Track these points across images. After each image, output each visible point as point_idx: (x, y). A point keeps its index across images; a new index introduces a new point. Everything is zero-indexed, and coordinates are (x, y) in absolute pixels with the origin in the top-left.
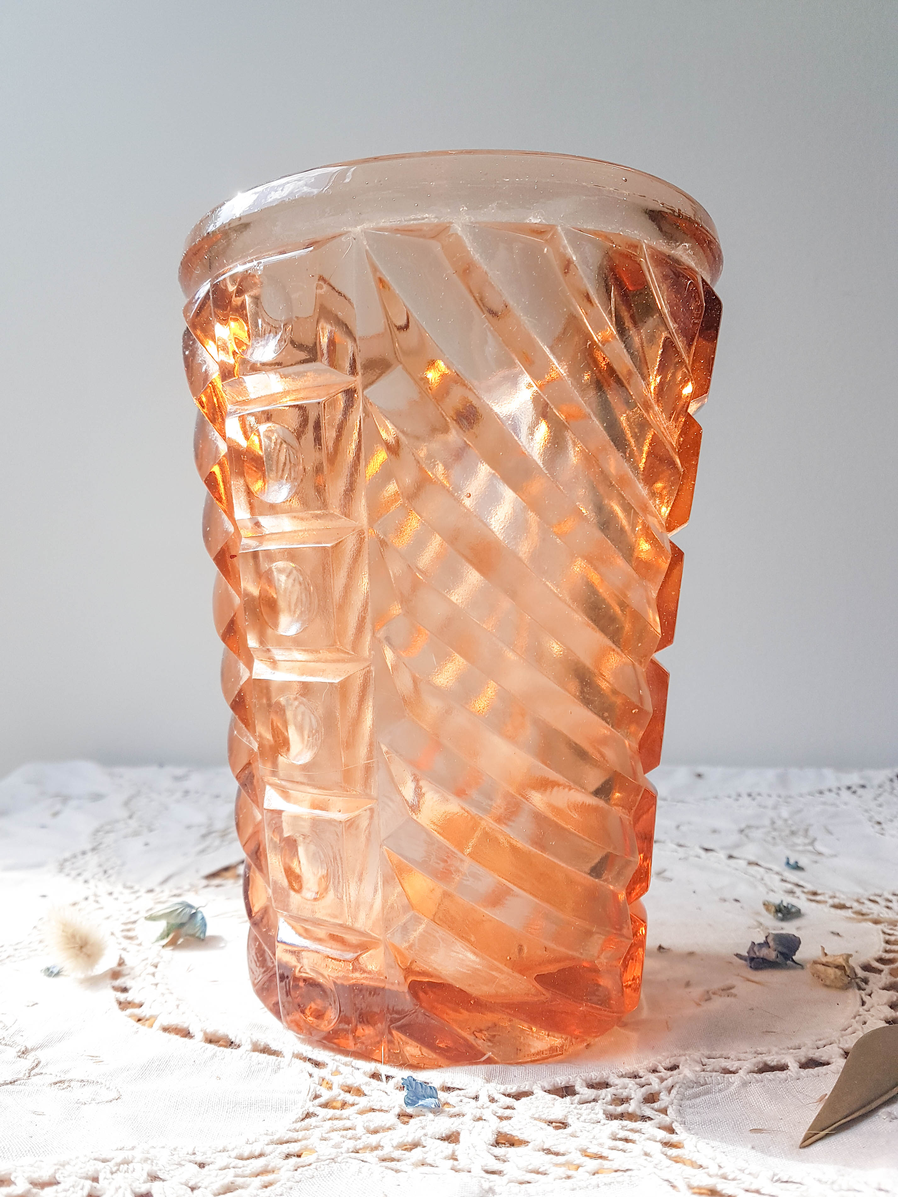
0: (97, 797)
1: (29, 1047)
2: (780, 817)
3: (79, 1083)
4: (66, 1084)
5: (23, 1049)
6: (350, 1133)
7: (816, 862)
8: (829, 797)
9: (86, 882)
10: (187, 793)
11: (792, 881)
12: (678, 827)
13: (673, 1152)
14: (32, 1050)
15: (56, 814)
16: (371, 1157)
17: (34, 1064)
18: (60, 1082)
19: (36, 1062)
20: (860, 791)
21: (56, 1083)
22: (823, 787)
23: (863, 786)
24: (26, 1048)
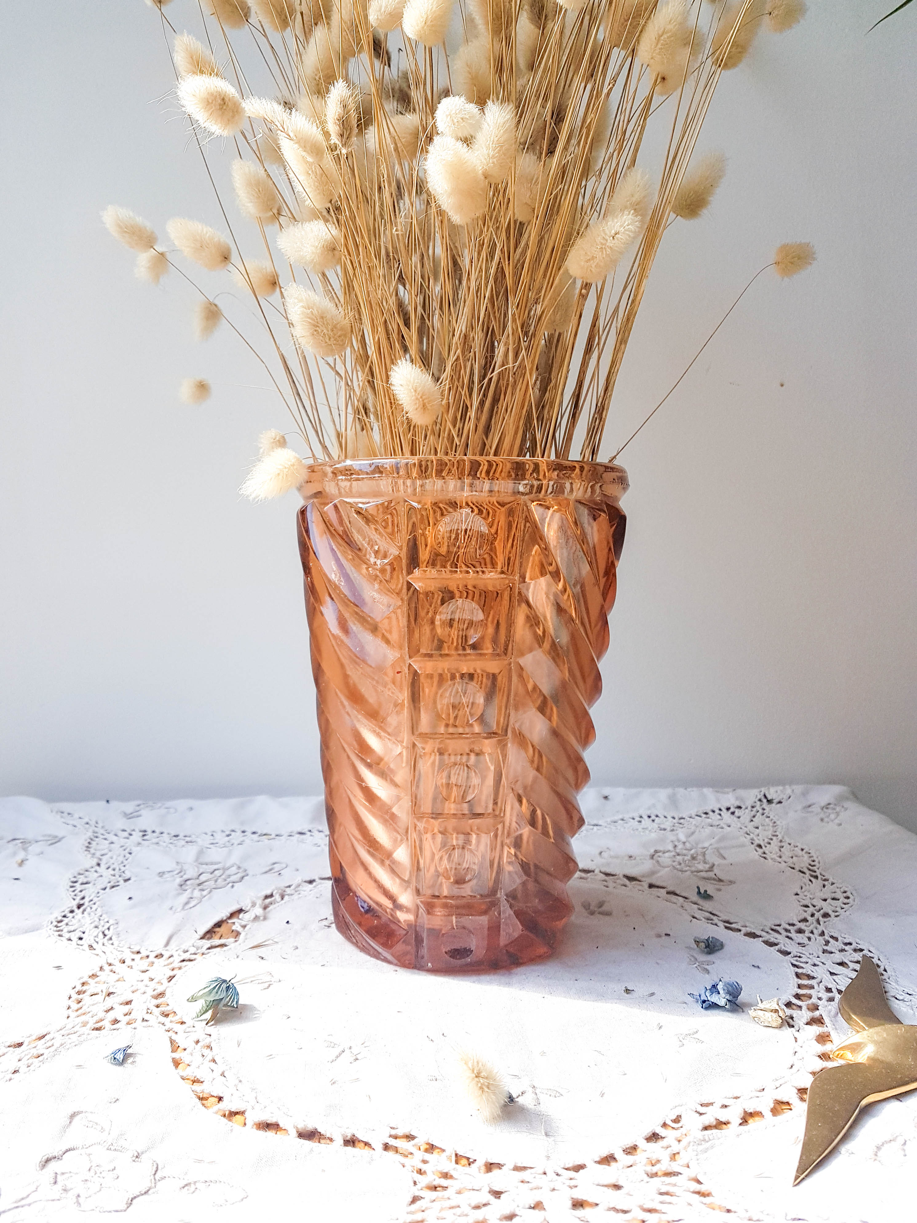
0: (55, 840)
1: (139, 1152)
2: (679, 841)
3: (205, 1184)
4: (193, 1187)
5: (136, 1154)
6: (458, 1211)
7: (720, 890)
8: (714, 817)
9: (91, 947)
10: (144, 833)
11: (707, 910)
12: (601, 853)
13: (707, 1200)
14: (142, 1153)
15: (21, 863)
17: (155, 1169)
18: (186, 1185)
19: (155, 1166)
20: (738, 812)
21: (184, 1187)
22: (708, 809)
23: (740, 807)
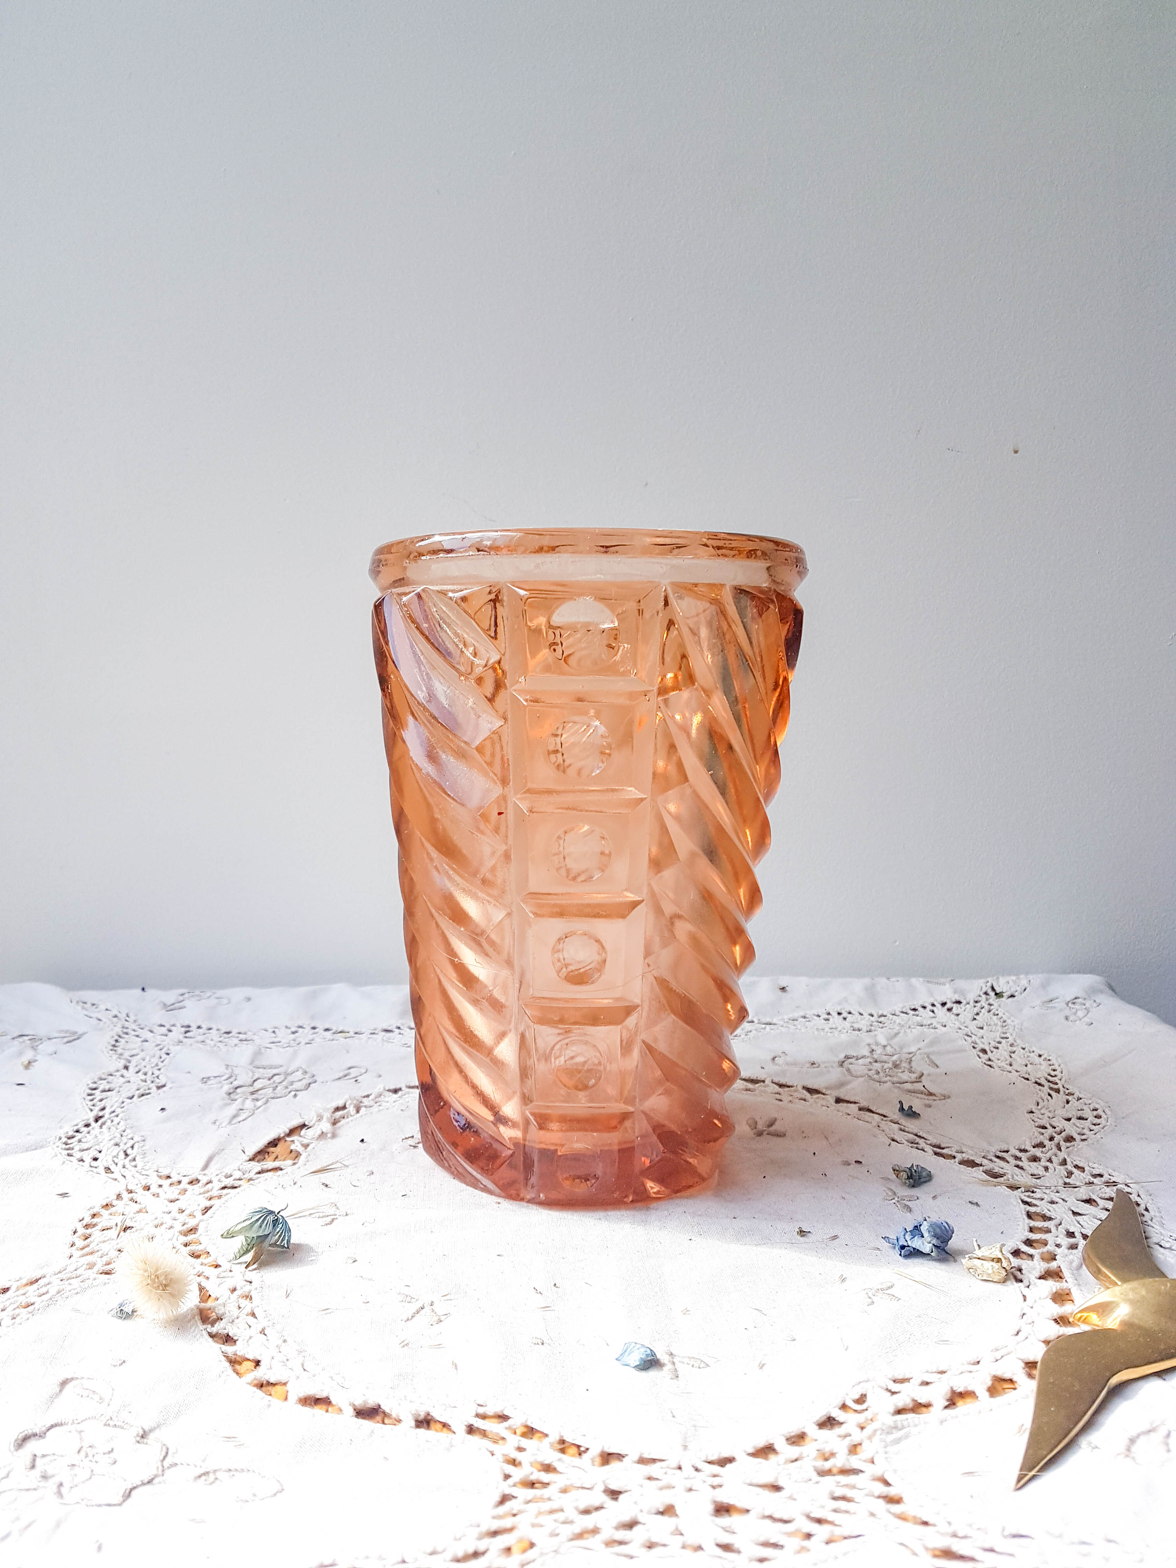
0: (74, 1037)
1: (147, 1429)
2: (877, 1044)
3: (227, 1474)
4: (212, 1477)
5: (141, 1432)
6: (560, 1516)
7: (930, 1106)
8: (925, 1014)
9: (108, 1169)
10: (187, 1029)
11: (911, 1131)
12: (774, 1059)
13: (896, 1508)
14: (151, 1431)
15: (28, 1065)
16: (594, 1542)
17: (163, 1454)
18: (204, 1474)
19: (165, 1449)
20: (956, 1009)
21: (200, 1476)
22: (917, 1004)
23: (959, 1002)
24: (144, 1432)
